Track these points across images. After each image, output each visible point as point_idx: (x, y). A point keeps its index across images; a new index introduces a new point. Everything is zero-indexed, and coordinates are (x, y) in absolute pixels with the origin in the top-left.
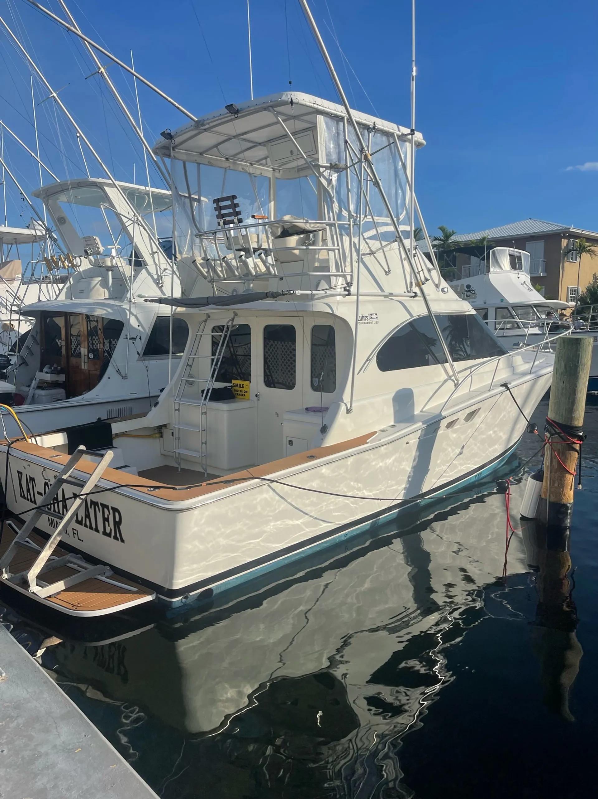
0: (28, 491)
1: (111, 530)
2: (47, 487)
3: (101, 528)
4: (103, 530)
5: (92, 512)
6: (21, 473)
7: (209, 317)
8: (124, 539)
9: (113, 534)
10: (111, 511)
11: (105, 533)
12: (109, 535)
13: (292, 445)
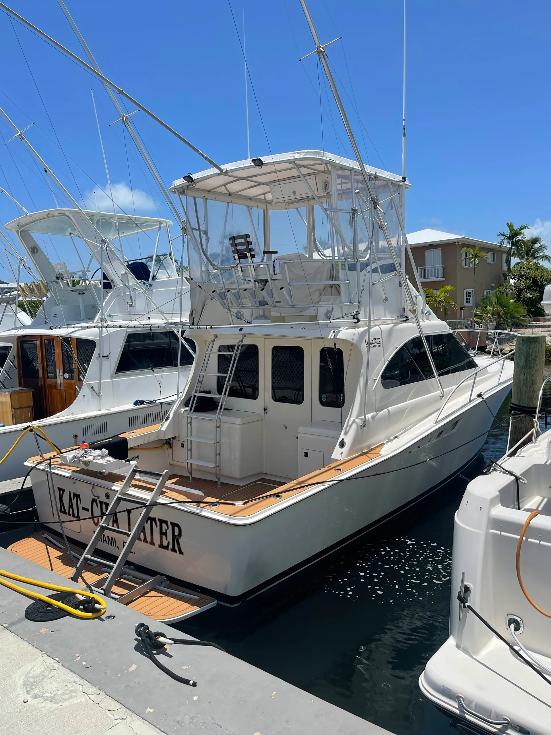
0: (71, 506)
1: (169, 543)
2: (94, 503)
3: (157, 541)
4: (159, 543)
5: (147, 526)
6: (63, 491)
7: (217, 337)
8: (183, 551)
9: (171, 547)
10: (170, 526)
11: (161, 546)
12: (166, 548)
13: (307, 456)
